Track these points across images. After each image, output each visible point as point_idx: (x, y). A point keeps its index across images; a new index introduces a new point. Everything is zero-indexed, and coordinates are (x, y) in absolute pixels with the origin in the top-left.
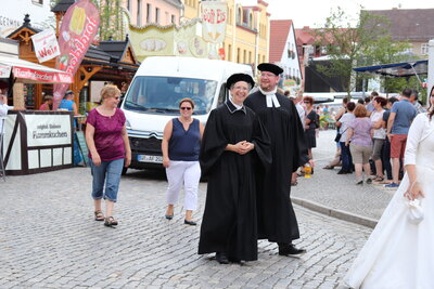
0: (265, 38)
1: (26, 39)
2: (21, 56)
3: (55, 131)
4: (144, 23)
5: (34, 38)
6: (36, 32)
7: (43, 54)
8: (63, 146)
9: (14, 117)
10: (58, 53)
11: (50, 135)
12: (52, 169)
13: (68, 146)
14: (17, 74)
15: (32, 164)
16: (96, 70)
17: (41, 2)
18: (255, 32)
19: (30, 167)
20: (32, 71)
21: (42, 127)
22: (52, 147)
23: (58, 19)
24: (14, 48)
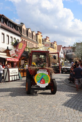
0: (56, 49)
1: (8, 52)
2: (7, 56)
3: (15, 72)
4: (32, 47)
5: (10, 51)
6: (10, 50)
7: (12, 55)
8: (16, 75)
9: (7, 69)
10: (15, 55)
11: (14, 73)
12: (15, 80)
13: (17, 75)
14: (7, 60)
15: (11, 80)
16: (23, 58)
17: (9, 44)
18: (54, 48)
19: (10, 80)
20: (10, 59)
21: (12, 71)
22: (14, 76)
23: (14, 47)
24: (5, 54)
